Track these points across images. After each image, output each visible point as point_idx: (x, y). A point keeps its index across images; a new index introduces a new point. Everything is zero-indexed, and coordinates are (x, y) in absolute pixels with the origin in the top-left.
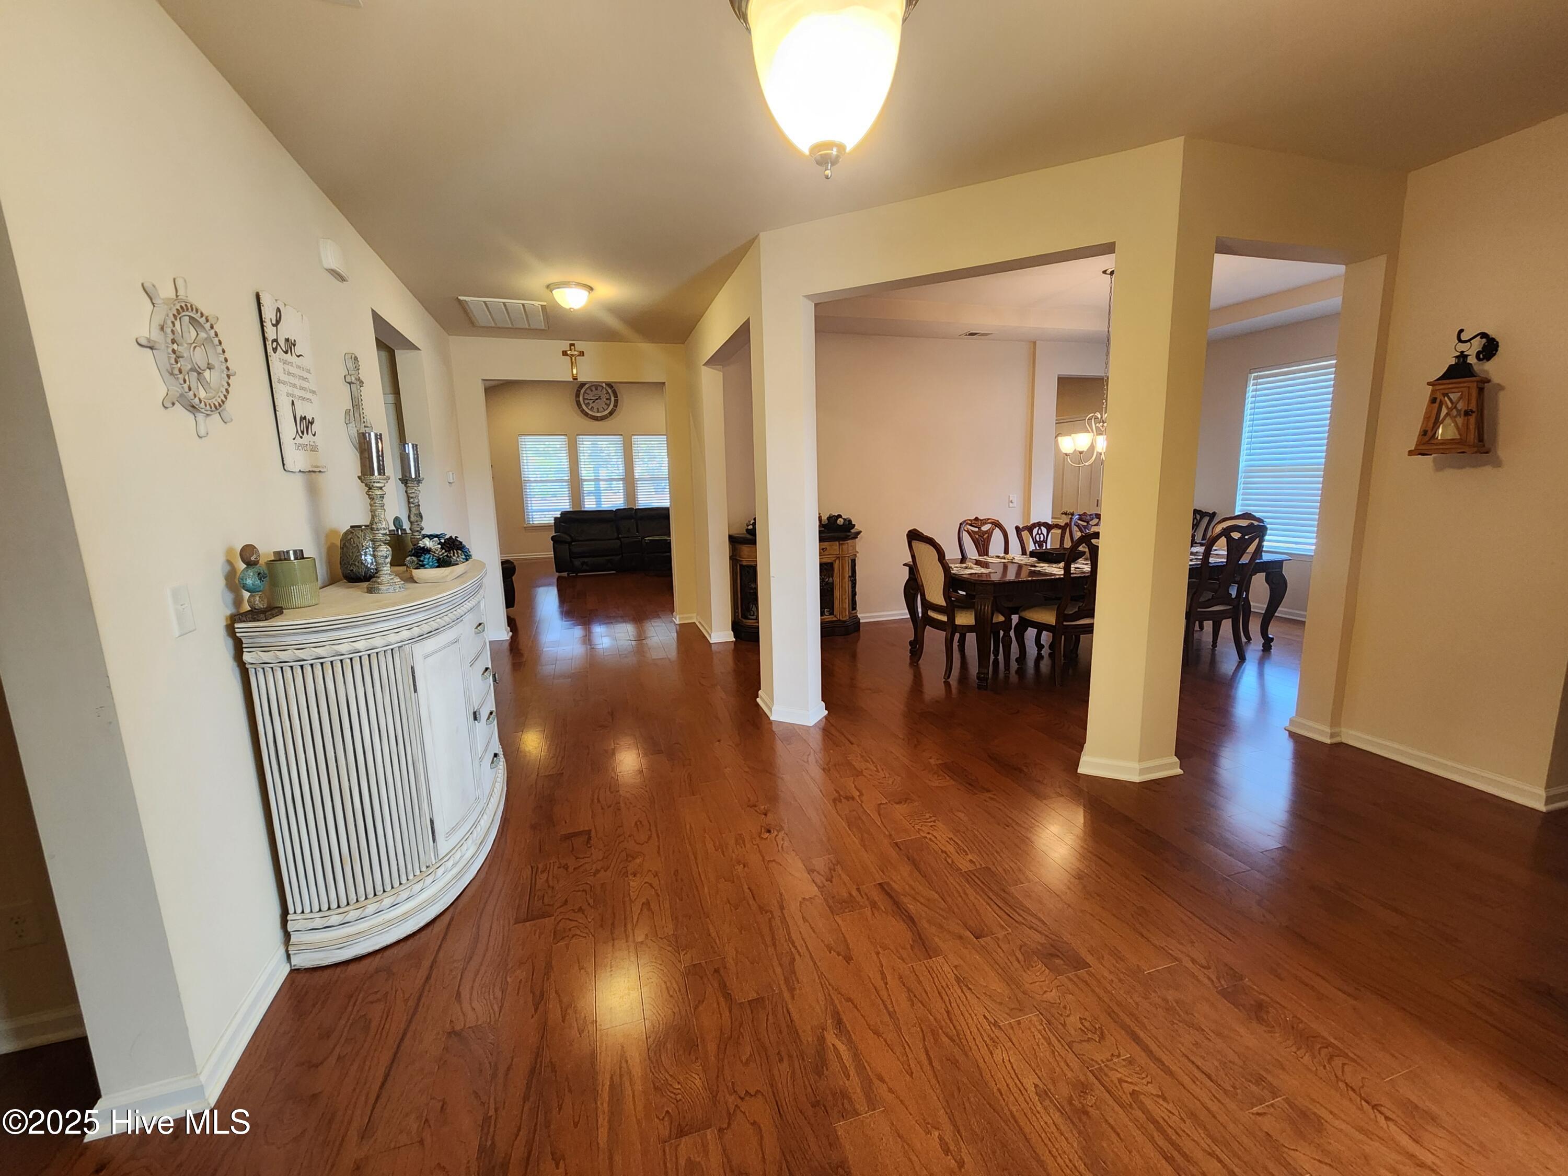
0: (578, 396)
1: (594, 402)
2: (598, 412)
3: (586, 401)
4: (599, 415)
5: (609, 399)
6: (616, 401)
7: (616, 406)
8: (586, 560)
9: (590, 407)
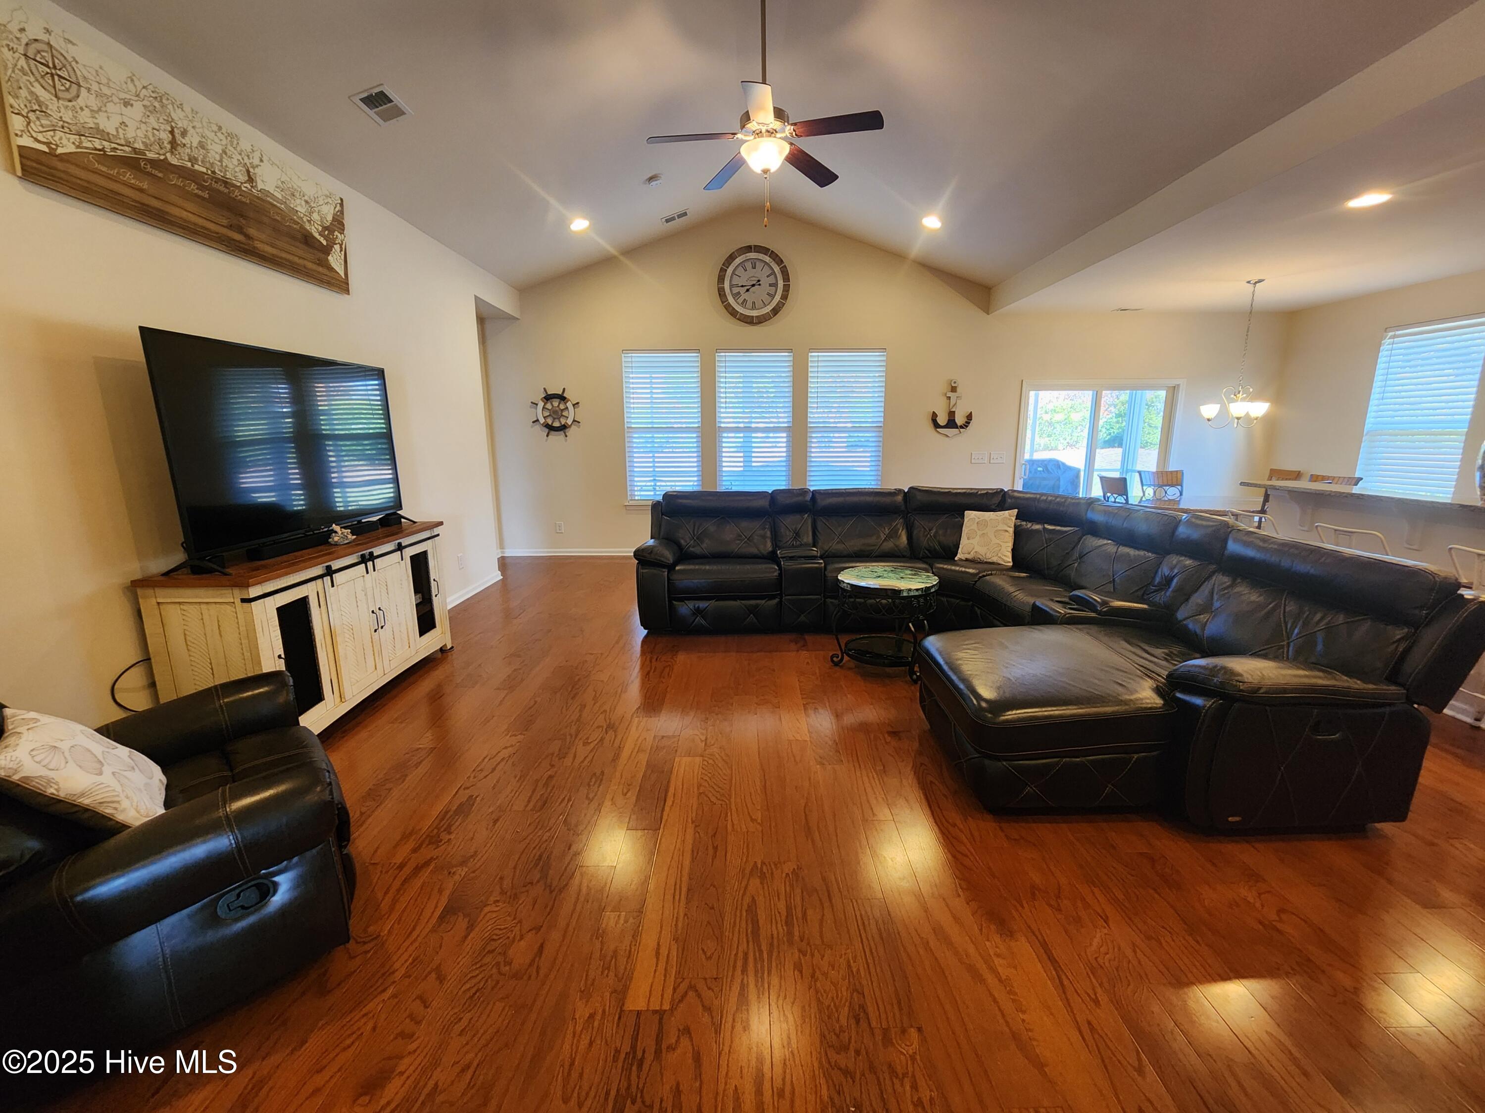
0: (721, 279)
1: (748, 290)
2: (754, 307)
3: (736, 290)
4: (754, 313)
5: (774, 285)
6: (787, 288)
7: (785, 297)
8: (702, 604)
9: (740, 300)
